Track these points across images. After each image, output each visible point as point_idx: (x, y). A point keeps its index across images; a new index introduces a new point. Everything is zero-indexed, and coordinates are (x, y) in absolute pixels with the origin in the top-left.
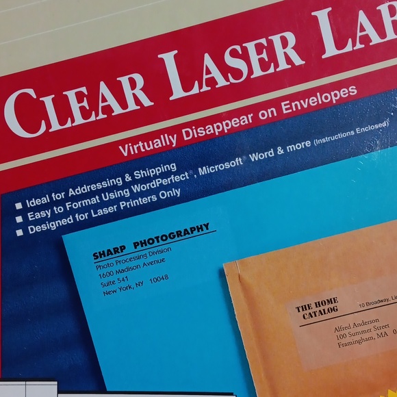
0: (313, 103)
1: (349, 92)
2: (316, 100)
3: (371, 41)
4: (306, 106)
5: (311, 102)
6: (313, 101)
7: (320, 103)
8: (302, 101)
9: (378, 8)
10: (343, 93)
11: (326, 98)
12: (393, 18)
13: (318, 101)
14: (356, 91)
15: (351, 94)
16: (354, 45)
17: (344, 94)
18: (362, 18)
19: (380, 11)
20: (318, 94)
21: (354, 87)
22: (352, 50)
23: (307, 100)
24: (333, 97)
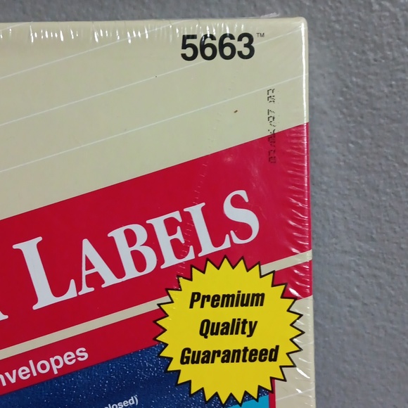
0: (25, 375)
1: (77, 357)
2: (28, 371)
3: (103, 282)
4: (13, 380)
5: (20, 374)
6: (23, 373)
7: (35, 374)
8: (7, 374)
9: (110, 235)
10: (67, 359)
11: (43, 367)
12: (134, 248)
13: (31, 373)
14: (86, 355)
15: (80, 359)
16: (79, 288)
17: (70, 360)
18: (88, 249)
19: (112, 238)
20: (31, 362)
21: (84, 349)
22: (76, 295)
23: (14, 372)
24: (54, 365)
